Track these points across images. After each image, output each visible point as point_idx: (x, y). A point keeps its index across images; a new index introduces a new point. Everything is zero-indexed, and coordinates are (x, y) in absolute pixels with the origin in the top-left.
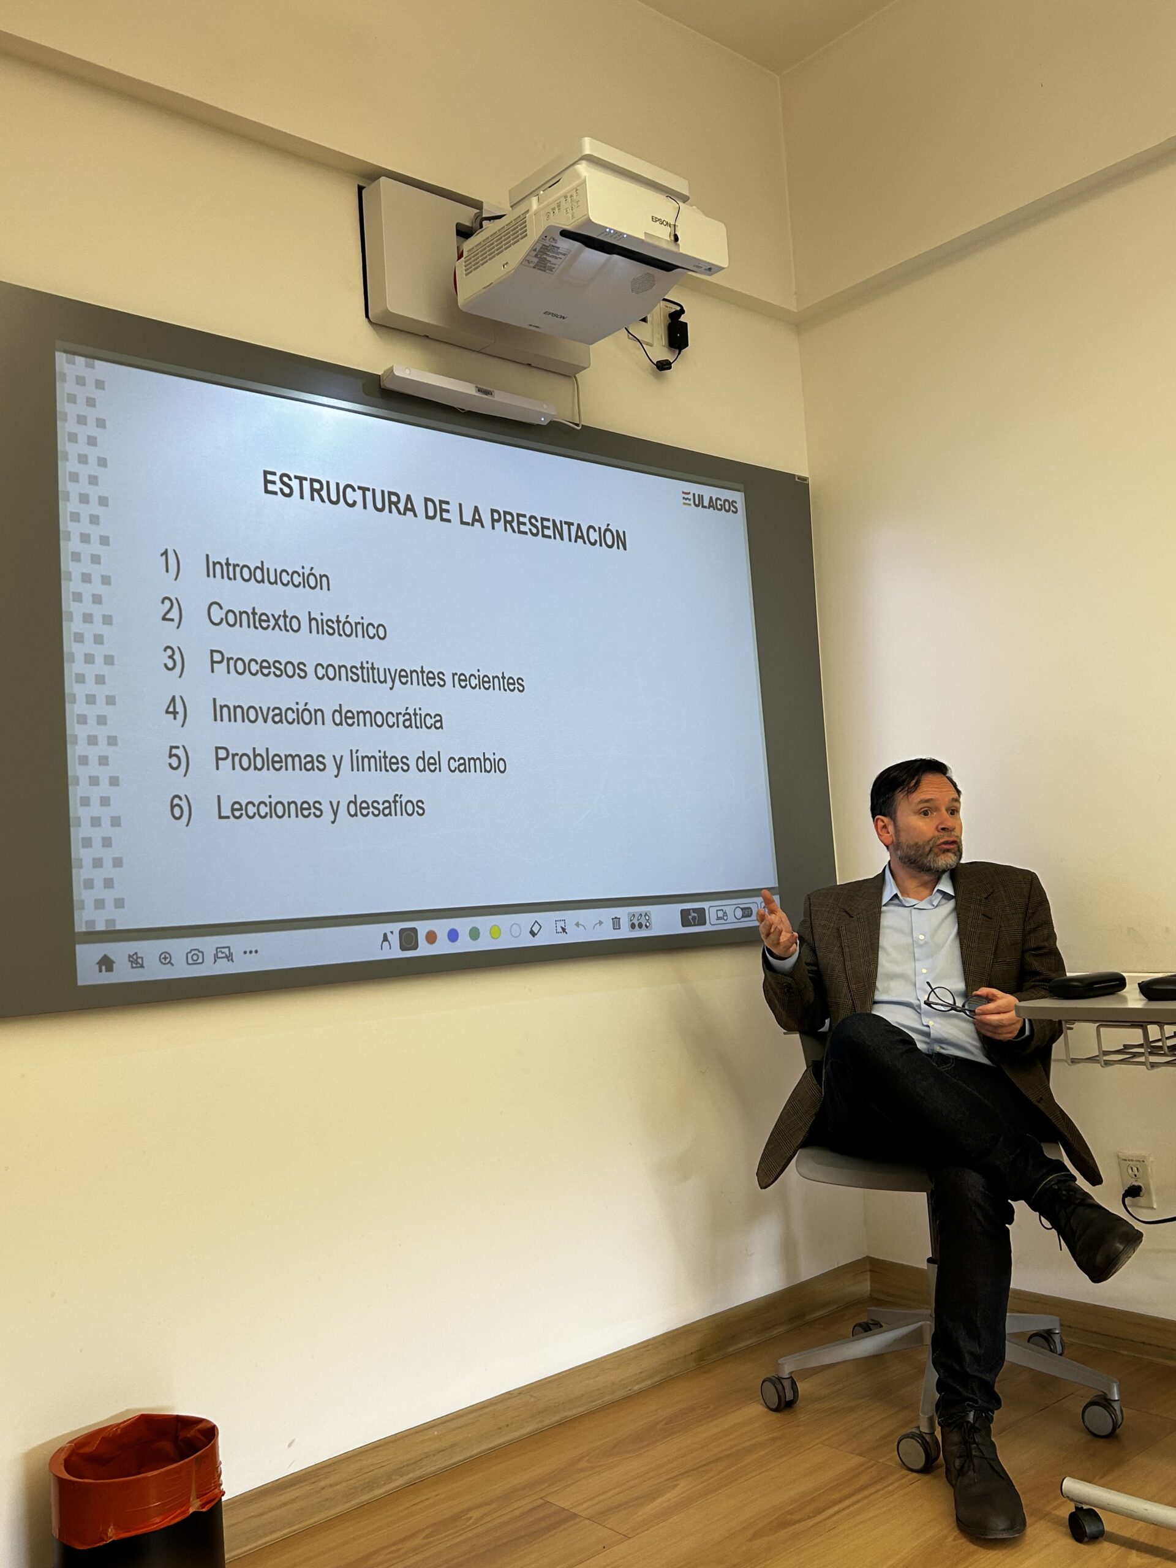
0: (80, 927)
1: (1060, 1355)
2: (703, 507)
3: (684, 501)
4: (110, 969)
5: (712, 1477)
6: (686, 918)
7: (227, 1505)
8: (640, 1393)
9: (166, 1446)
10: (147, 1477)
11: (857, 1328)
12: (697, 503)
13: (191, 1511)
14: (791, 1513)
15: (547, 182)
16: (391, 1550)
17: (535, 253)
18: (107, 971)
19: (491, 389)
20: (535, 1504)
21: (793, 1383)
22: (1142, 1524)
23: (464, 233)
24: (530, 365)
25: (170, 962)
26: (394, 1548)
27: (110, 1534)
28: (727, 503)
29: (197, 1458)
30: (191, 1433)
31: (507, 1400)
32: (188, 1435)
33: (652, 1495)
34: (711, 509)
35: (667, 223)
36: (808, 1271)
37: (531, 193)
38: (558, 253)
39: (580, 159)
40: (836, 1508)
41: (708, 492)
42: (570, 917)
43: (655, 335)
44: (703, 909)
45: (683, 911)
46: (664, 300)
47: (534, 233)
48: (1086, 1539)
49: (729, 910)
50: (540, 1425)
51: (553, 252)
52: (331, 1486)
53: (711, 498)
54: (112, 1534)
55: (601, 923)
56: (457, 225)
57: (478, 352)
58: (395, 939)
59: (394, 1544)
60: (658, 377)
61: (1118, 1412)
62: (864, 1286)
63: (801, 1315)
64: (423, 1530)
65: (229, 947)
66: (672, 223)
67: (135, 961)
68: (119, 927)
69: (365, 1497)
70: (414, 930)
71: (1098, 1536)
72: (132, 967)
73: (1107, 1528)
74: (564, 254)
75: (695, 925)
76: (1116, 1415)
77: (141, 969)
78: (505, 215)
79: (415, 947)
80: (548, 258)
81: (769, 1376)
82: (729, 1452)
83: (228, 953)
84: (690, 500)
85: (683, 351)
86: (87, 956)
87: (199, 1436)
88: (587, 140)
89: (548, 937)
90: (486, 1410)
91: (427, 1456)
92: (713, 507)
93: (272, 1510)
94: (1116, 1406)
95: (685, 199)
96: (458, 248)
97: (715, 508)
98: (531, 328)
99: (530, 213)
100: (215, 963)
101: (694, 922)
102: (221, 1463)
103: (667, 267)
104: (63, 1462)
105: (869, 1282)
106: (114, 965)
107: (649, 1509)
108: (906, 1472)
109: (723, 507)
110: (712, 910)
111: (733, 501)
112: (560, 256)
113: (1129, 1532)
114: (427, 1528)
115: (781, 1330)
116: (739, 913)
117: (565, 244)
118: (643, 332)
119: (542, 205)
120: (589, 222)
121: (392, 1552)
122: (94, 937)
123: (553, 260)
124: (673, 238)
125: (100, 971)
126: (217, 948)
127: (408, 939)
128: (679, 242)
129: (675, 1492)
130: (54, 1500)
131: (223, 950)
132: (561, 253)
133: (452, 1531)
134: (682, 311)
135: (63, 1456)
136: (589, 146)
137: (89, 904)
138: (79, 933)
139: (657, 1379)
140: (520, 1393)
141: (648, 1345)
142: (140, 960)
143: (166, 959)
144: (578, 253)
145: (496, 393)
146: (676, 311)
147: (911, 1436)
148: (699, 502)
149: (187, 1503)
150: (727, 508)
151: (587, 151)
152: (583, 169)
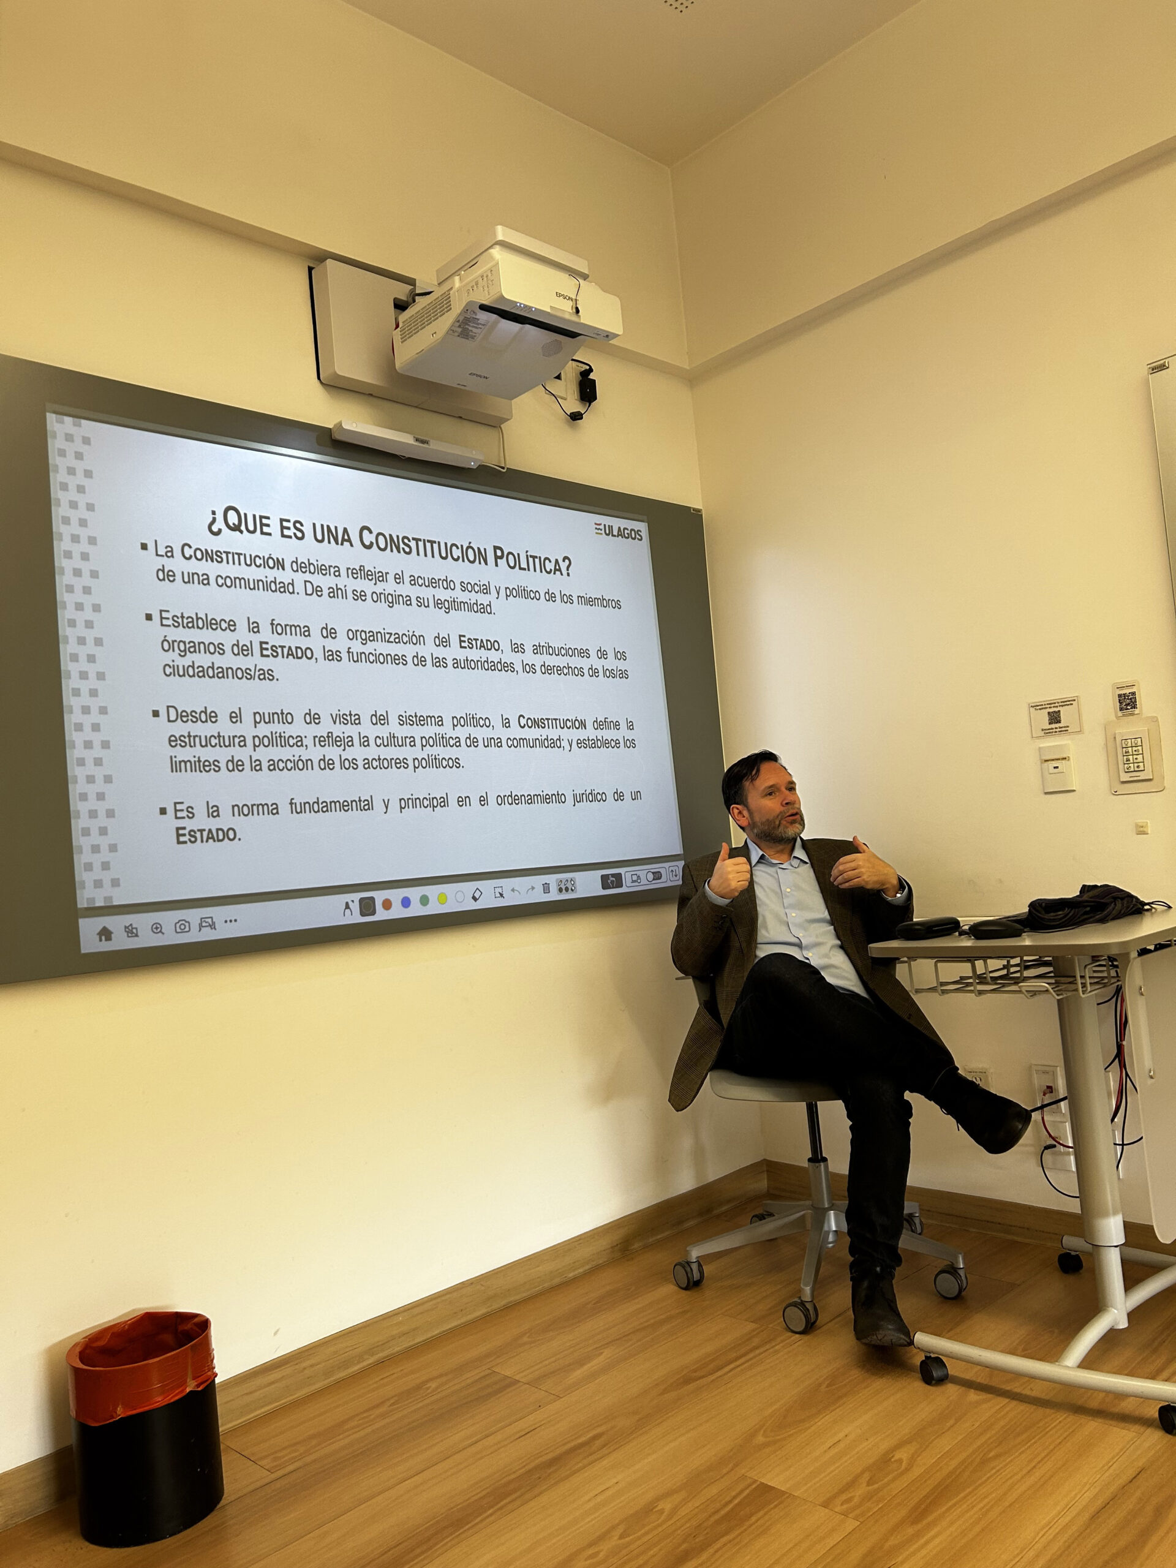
0: (82, 903)
1: (920, 1234)
2: (613, 536)
3: (597, 531)
4: (109, 938)
5: (632, 1345)
6: (605, 882)
7: (219, 1387)
8: (575, 1280)
9: (168, 1338)
10: (149, 1364)
11: (754, 1219)
12: (607, 532)
13: (188, 1390)
14: (695, 1371)
15: (469, 263)
16: (362, 1416)
17: (458, 324)
18: (106, 940)
19: (427, 439)
20: (482, 1374)
21: (700, 1266)
22: (979, 1367)
23: (400, 306)
24: (461, 417)
25: (161, 932)
26: (365, 1415)
27: (118, 1413)
28: (633, 532)
29: (192, 1346)
30: (188, 1326)
31: (461, 1289)
32: (186, 1328)
33: (581, 1363)
34: (620, 537)
35: (569, 298)
36: (714, 1173)
37: (454, 274)
38: (478, 324)
39: (494, 244)
40: (732, 1366)
41: (617, 523)
42: (506, 883)
43: (568, 390)
44: (620, 874)
45: (602, 876)
46: (573, 360)
47: (457, 308)
48: (934, 1382)
49: (642, 874)
50: (489, 1309)
51: (474, 323)
52: (312, 1366)
53: (619, 528)
54: (121, 1412)
55: (533, 888)
56: (395, 299)
57: (416, 407)
58: (355, 907)
59: (364, 1412)
60: (572, 427)
61: (963, 1278)
62: (762, 1184)
63: (709, 1210)
64: (388, 1400)
65: (212, 918)
66: (574, 297)
67: (131, 931)
68: (116, 902)
69: (342, 1374)
70: (372, 899)
71: (943, 1380)
72: (128, 937)
73: (951, 1371)
74: (483, 325)
75: (613, 888)
76: (961, 1280)
77: (136, 938)
78: (431, 292)
79: (373, 913)
80: (470, 328)
81: (681, 1261)
82: (646, 1324)
83: (211, 923)
84: (601, 530)
85: (593, 404)
86: (88, 928)
87: (195, 1328)
88: (499, 228)
89: (488, 901)
90: (443, 1298)
91: (393, 1338)
92: (621, 535)
93: (260, 1388)
94: (962, 1273)
95: (585, 277)
96: (396, 319)
97: (623, 536)
98: (459, 387)
99: (454, 289)
100: (200, 931)
101: (613, 885)
102: (213, 1350)
103: (572, 335)
104: (78, 1354)
105: (766, 1181)
106: (113, 935)
107: (579, 1373)
108: (790, 1334)
109: (630, 535)
110: (628, 875)
111: (638, 531)
112: (480, 326)
113: (969, 1375)
114: (392, 1397)
115: (691, 1223)
116: (650, 877)
117: (484, 316)
118: (557, 387)
119: (464, 283)
120: (502, 297)
121: (363, 1418)
122: (94, 911)
123: (474, 330)
124: (574, 310)
125: (101, 940)
126: (201, 919)
127: (367, 906)
128: (580, 314)
129: (602, 1358)
130: (71, 1387)
131: (207, 920)
132: (481, 324)
133: (413, 1399)
134: (591, 370)
135: (78, 1349)
136: (501, 233)
137: (89, 884)
138: (81, 909)
139: (587, 1267)
140: (472, 1283)
141: (580, 1240)
142: (134, 931)
143: (157, 928)
144: (496, 323)
145: (432, 442)
146: (586, 370)
147: (794, 1305)
148: (609, 531)
149: (184, 1383)
150: (633, 536)
151: (500, 237)
152: (497, 253)
